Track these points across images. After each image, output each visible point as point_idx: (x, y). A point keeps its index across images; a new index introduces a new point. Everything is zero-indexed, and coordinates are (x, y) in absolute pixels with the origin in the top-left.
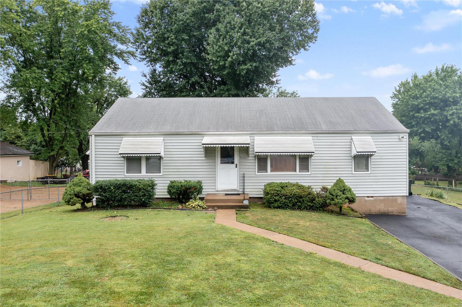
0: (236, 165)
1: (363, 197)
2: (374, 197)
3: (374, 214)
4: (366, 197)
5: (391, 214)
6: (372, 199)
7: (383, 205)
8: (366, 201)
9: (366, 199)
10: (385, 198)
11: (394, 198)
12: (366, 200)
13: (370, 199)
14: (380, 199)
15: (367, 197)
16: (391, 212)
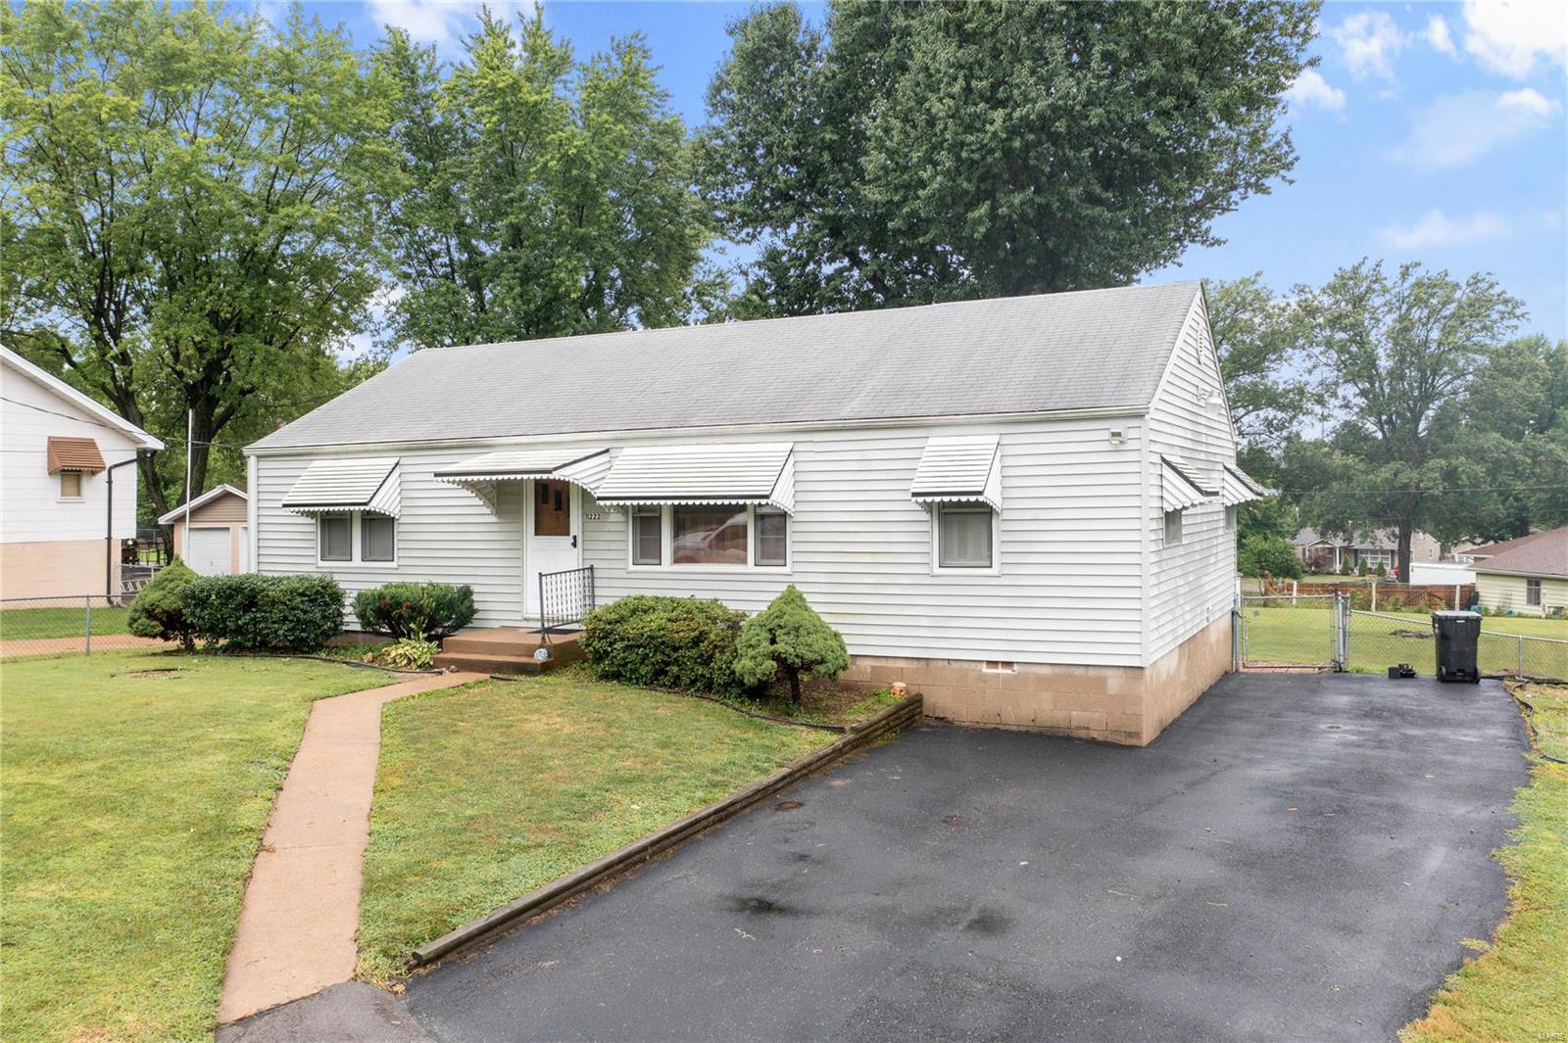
0: (575, 538)
1: (973, 665)
2: (1016, 667)
3: (1015, 728)
4: (984, 665)
5: (1082, 734)
6: (1007, 671)
7: (1047, 696)
8: (983, 678)
9: (985, 669)
10: (1057, 670)
11: (1091, 672)
12: (985, 675)
13: (1000, 670)
14: (1035, 674)
15: (989, 663)
16: (1078, 728)
